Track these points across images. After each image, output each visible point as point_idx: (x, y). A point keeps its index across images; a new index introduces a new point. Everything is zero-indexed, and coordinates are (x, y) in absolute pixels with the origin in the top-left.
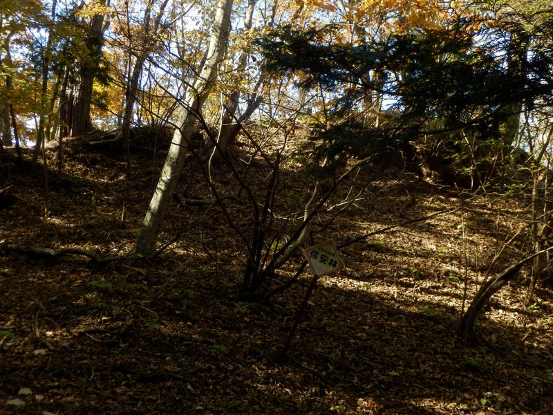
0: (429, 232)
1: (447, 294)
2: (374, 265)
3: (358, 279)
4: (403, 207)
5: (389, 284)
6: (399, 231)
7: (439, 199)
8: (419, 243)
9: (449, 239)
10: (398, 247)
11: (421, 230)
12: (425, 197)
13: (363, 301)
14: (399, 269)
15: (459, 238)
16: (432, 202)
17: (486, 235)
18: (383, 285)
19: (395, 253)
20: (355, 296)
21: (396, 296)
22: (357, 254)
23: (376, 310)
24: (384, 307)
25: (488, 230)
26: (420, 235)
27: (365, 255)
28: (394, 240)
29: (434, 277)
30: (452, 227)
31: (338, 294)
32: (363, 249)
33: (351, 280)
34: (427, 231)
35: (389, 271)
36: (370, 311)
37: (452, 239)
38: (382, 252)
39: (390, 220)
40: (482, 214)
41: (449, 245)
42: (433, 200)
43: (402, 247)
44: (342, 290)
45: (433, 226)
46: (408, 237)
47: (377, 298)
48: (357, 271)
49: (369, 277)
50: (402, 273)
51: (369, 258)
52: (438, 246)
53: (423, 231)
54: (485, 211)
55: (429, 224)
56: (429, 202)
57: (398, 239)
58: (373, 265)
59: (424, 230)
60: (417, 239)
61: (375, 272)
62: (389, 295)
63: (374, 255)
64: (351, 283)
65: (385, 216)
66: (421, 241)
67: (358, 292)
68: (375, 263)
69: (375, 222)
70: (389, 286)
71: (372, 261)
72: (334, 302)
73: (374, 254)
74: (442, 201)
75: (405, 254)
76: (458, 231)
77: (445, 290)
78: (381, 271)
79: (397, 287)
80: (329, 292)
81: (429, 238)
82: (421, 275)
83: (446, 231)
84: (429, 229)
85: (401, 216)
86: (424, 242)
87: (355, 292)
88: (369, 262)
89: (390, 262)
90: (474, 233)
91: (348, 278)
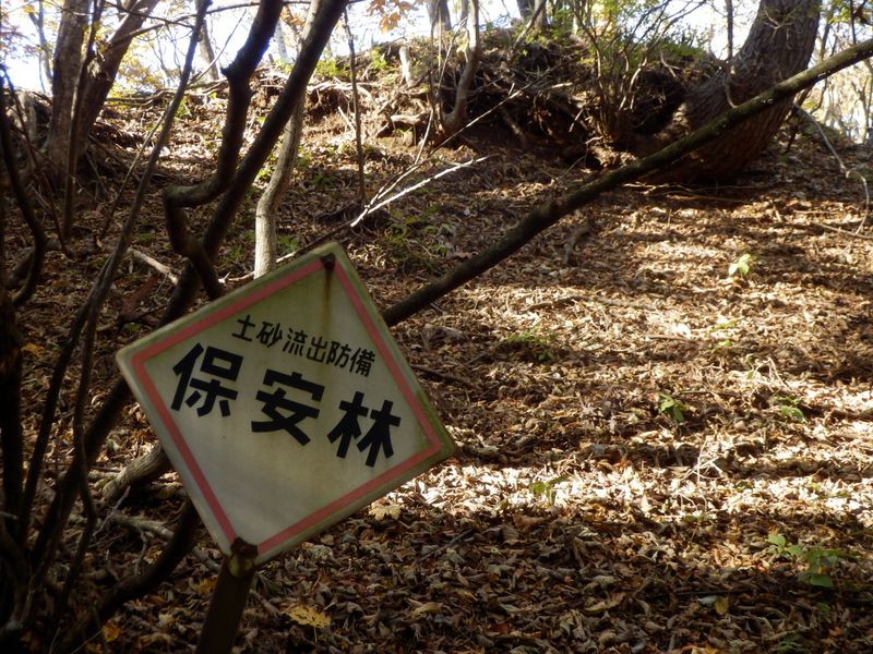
0: (656, 292)
1: (793, 469)
2: (534, 402)
3: (496, 461)
4: (573, 239)
5: (604, 463)
6: (578, 299)
7: (654, 214)
8: (641, 323)
9: (714, 303)
10: (591, 341)
11: (634, 289)
12: (619, 212)
13: (536, 554)
14: (619, 406)
15: (740, 300)
16: (639, 223)
17: (805, 283)
18: (587, 469)
19: (587, 360)
20: (499, 539)
21: (645, 508)
22: (472, 375)
23: (600, 593)
24: (625, 571)
25: (803, 270)
26: (637, 303)
27: (498, 376)
28: (569, 324)
29: (726, 414)
30: (711, 274)
31: (429, 539)
32: (488, 360)
33: (469, 470)
34: (649, 291)
35: (588, 417)
36: (576, 601)
37: (724, 302)
38: (547, 361)
39: (546, 274)
40: (766, 238)
41: (722, 320)
42: (639, 217)
43: (599, 340)
44: (446, 521)
45: (661, 276)
46: (607, 312)
47: (586, 531)
48: (486, 430)
49: (529, 446)
50: (632, 418)
51: (514, 383)
52: (693, 326)
53: (641, 292)
54: (771, 230)
55: (649, 273)
56: (629, 224)
57: (580, 321)
58: (530, 403)
59: (644, 288)
60: (633, 314)
61: (544, 427)
62: (620, 507)
63: (524, 372)
64: (473, 482)
65: (529, 267)
66: (643, 318)
67: (509, 515)
68: (535, 395)
69: (506, 283)
70: (607, 471)
71: (523, 392)
72: (419, 587)
73: (525, 369)
74: (662, 219)
75: (613, 358)
76: (729, 280)
77: (784, 454)
78: (563, 421)
79: (637, 469)
80: (392, 535)
81: (662, 308)
82: (687, 415)
83: (700, 285)
84: (656, 286)
85: (572, 263)
86: (652, 319)
87: (496, 521)
88: (515, 396)
89: (581, 386)
90: (772, 283)
91: (462, 464)
